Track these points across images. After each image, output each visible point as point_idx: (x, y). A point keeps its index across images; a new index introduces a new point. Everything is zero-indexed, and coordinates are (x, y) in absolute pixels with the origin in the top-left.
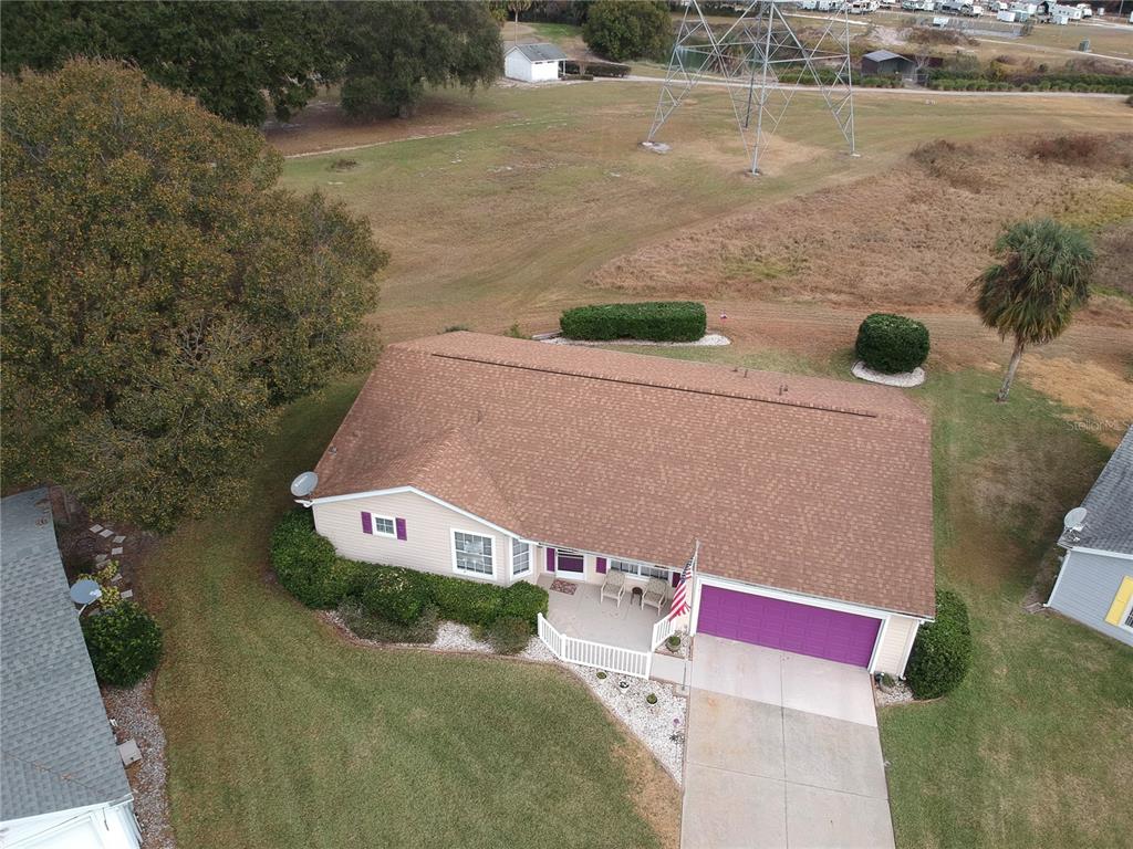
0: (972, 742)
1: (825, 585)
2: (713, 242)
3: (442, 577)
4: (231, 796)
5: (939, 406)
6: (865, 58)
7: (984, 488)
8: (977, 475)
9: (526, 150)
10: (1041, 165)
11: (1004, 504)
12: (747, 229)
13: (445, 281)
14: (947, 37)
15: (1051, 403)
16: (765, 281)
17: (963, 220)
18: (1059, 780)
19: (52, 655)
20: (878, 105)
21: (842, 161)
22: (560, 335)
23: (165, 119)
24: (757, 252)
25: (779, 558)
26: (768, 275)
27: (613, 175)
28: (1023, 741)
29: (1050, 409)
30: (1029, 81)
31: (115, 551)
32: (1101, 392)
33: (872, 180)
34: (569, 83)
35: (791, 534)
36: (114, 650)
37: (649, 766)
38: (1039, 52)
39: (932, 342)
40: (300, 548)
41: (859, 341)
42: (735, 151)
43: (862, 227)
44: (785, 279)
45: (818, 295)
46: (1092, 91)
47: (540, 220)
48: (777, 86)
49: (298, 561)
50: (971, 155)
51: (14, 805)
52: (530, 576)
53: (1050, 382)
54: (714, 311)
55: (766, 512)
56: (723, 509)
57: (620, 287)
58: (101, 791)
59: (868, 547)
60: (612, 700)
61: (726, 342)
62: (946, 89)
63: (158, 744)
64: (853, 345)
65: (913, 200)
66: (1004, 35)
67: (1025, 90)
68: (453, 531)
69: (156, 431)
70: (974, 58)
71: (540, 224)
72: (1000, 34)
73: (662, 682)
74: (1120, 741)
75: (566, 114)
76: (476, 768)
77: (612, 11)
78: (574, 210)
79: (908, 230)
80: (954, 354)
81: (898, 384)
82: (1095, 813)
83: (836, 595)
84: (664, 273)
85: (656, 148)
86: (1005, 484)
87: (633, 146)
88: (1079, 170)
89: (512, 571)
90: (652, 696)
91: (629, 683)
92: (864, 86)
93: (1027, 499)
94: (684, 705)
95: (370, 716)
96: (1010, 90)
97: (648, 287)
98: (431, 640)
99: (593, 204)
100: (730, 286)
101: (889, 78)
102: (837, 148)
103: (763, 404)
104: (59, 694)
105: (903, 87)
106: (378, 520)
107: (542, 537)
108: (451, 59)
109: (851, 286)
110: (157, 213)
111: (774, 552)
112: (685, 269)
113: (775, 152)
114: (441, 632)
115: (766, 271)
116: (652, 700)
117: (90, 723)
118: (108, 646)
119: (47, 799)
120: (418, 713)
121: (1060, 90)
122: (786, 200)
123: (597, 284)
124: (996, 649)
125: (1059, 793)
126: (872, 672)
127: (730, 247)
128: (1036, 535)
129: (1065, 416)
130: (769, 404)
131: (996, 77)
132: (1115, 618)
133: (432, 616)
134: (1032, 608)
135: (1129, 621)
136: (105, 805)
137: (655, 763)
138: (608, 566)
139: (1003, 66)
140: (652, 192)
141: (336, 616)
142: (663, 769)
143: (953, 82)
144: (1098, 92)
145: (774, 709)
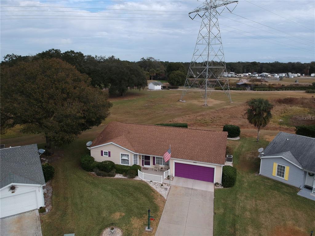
0: (236, 195)
2: (194, 117)
3: (117, 165)
5: (242, 143)
6: (237, 84)
7: (249, 156)
8: (248, 154)
9: (151, 102)
10: (279, 104)
12: (203, 115)
14: (259, 81)
16: (205, 124)
20: (240, 94)
21: (229, 104)
24: (204, 119)
27: (172, 106)
28: (248, 195)
30: (279, 88)
31: (46, 162)
33: (235, 107)
34: (163, 90)
35: (194, 151)
37: (159, 196)
38: (283, 83)
42: (202, 102)
43: (231, 115)
44: (210, 124)
46: (296, 90)
48: (215, 90)
52: (138, 164)
55: (189, 148)
56: (180, 147)
59: (211, 153)
60: (153, 186)
63: (51, 191)
67: (278, 90)
68: (121, 153)
70: (266, 84)
71: (153, 114)
72: (274, 80)
75: (162, 95)
77: (175, 76)
78: (161, 112)
80: (248, 135)
81: (233, 139)
84: (180, 122)
85: (183, 101)
87: (177, 101)
88: (289, 105)
89: (133, 164)
91: (157, 183)
92: (237, 90)
94: (169, 187)
95: (98, 187)
96: (274, 91)
98: (114, 176)
99: (166, 111)
100: (196, 124)
101: (243, 88)
102: (227, 101)
104: (33, 167)
105: (246, 90)
108: (135, 82)
111: (190, 154)
112: (186, 121)
113: (212, 102)
114: (116, 175)
115: (206, 122)
116: (162, 185)
117: (39, 172)
119: (28, 182)
121: (288, 90)
122: (213, 111)
125: (255, 203)
126: (214, 183)
127: (198, 118)
131: (271, 88)
132: (274, 174)
133: (114, 170)
134: (256, 175)
135: (278, 175)
136: (40, 185)
137: (161, 195)
138: (156, 163)
139: (274, 86)
140: (181, 109)
141: (93, 173)
142: (162, 197)
143: (259, 89)
144: (298, 90)
145: (191, 188)
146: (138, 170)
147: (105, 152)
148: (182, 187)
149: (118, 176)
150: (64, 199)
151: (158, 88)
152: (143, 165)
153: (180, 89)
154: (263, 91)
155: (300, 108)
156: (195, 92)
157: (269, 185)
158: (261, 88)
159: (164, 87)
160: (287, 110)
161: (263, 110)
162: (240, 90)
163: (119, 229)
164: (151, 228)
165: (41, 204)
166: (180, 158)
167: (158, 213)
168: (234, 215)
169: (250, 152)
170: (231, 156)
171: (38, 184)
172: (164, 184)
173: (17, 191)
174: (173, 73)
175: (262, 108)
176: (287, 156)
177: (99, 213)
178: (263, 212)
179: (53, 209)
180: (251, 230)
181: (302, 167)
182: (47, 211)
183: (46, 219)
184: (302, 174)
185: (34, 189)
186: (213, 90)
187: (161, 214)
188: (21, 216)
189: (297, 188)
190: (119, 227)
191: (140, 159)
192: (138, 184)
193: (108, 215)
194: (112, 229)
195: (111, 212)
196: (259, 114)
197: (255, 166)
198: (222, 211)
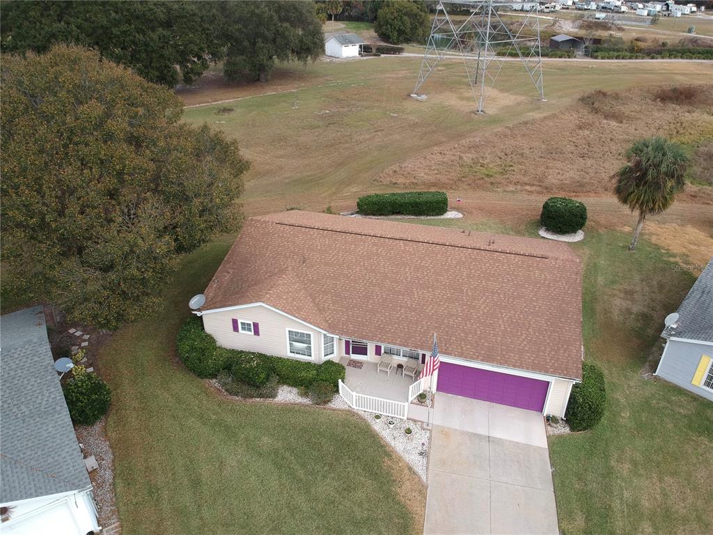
0: (607, 457)
1: (513, 361)
2: (454, 155)
3: (280, 358)
4: (152, 490)
5: (593, 254)
6: (551, 40)
7: (619, 303)
8: (614, 295)
9: (338, 100)
10: (662, 105)
11: (631, 313)
12: (475, 147)
13: (287, 181)
14: (603, 26)
15: (663, 251)
16: (486, 179)
17: (611, 140)
18: (661, 480)
19: (44, 403)
20: (559, 69)
21: (536, 104)
22: (357, 213)
23: (112, 81)
24: (481, 161)
25: (486, 344)
26: (488, 175)
27: (392, 114)
28: (638, 457)
29: (662, 255)
30: (655, 53)
31: (83, 344)
32: (695, 244)
33: (554, 116)
34: (365, 58)
35: (494, 330)
36: (82, 402)
37: (406, 471)
38: (663, 34)
39: (589, 215)
40: (195, 341)
41: (543, 214)
42: (468, 99)
43: (547, 145)
44: (499, 178)
45: (519, 187)
46: (695, 58)
47: (348, 143)
48: (496, 58)
49: (193, 349)
50: (617, 99)
51: (20, 492)
52: (335, 357)
53: (663, 239)
54: (452, 197)
55: (478, 317)
56: (452, 315)
57: (395, 183)
58: (73, 484)
59: (541, 337)
60: (384, 432)
61: (460, 216)
62: (602, 58)
63: (109, 458)
64: (539, 217)
65: (580, 128)
66: (641, 24)
67: (653, 58)
68: (287, 329)
69: (107, 269)
70: (621, 38)
71: (347, 145)
72: (638, 24)
73: (415, 421)
74: (700, 457)
75: (363, 78)
76: (301, 473)
77: (392, 13)
78: (368, 136)
79: (576, 146)
80: (603, 222)
81: (567, 241)
82: (684, 500)
83: (521, 367)
84: (422, 175)
85: (419, 98)
86: (632, 301)
87: (404, 97)
88: (686, 108)
89: (323, 355)
90: (409, 429)
91: (394, 421)
92: (551, 57)
93: (645, 310)
94: (428, 435)
95: (236, 441)
96: (643, 58)
97: (413, 183)
98: (274, 396)
99: (379, 133)
100: (463, 181)
101: (567, 52)
102: (533, 96)
103: (478, 251)
104: (47, 426)
105: (575, 57)
106: (242, 323)
107: (341, 333)
108: (292, 44)
109: (540, 181)
110: (108, 137)
111: (483, 341)
112: (436, 172)
113: (494, 99)
114: (280, 391)
115: (487, 173)
116: (408, 431)
117: (67, 442)
118: (78, 400)
119: (40, 488)
120: (265, 439)
121: (675, 57)
122: (500, 129)
123: (381, 182)
124: (623, 401)
125: (661, 488)
126: (545, 415)
127: (465, 158)
128: (650, 332)
129: (672, 259)
130: (482, 252)
131: (634, 50)
132: (698, 381)
134: (648, 377)
135: (707, 384)
136: (75, 492)
137: (410, 469)
138: (382, 353)
139: (640, 44)
140: (415, 125)
141: (216, 382)
142: (414, 472)
143: (607, 55)
144: (699, 58)
145: (484, 437)
146: (340, 381)
148: (463, 433)
149: (287, 395)
151: (352, 51)
152: (347, 352)
154: (616, 58)
156: (448, 66)
158: (610, 51)
159: (366, 50)
160: (682, 123)
161: (666, 174)
162: (560, 57)
165: (89, 520)
169: (620, 291)
171: (71, 489)
172: (412, 425)
173: (15, 516)
174: (388, 6)
175: (663, 168)
191: (340, 344)
192: (344, 425)
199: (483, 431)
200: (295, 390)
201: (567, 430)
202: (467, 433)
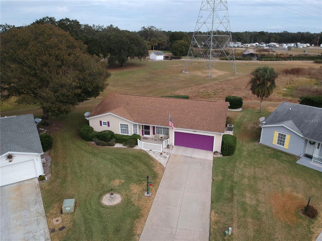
0: (235, 163)
1: (200, 129)
2: (196, 89)
5: (244, 114)
6: (243, 54)
7: (251, 125)
8: (250, 123)
9: (153, 73)
10: (286, 75)
12: (206, 87)
14: (267, 51)
18: (254, 169)
20: (245, 64)
21: (233, 75)
24: (207, 91)
25: (191, 124)
26: (208, 95)
27: (174, 77)
30: (287, 59)
33: (240, 78)
34: (166, 60)
35: (194, 121)
38: (292, 53)
42: (205, 73)
44: (213, 96)
45: (220, 98)
46: (304, 60)
47: (155, 86)
48: (220, 61)
52: (137, 133)
59: (211, 122)
60: (153, 155)
62: (264, 61)
63: (50, 160)
66: (284, 50)
68: (120, 123)
70: (273, 54)
72: (282, 50)
73: (165, 152)
75: (164, 66)
76: (120, 164)
77: (178, 45)
78: (163, 84)
80: (251, 106)
81: (236, 111)
83: (203, 130)
85: (186, 73)
87: (180, 72)
88: (296, 76)
89: (133, 133)
91: (157, 152)
92: (242, 60)
94: (169, 156)
95: (98, 157)
96: (282, 60)
98: (114, 145)
99: (168, 83)
101: (249, 58)
102: (232, 72)
104: (30, 136)
105: (253, 60)
113: (216, 73)
114: (116, 145)
116: (161, 154)
120: (108, 156)
121: (296, 60)
122: (217, 82)
124: (245, 149)
125: (254, 171)
126: (214, 152)
127: (200, 90)
131: (278, 58)
132: (275, 143)
133: (114, 140)
134: (256, 144)
135: (278, 143)
136: (37, 154)
137: (160, 164)
138: (155, 133)
139: (281, 56)
140: (183, 81)
141: (93, 142)
142: (162, 165)
143: (266, 59)
144: (306, 60)
145: (189, 157)
146: (138, 139)
147: (104, 122)
148: (181, 156)
149: (118, 145)
150: (64, 168)
151: (160, 58)
152: (143, 135)
153: (184, 59)
154: (270, 61)
155: (307, 79)
156: (199, 63)
157: (269, 154)
158: (267, 58)
159: (166, 58)
160: (293, 81)
161: (267, 79)
162: (246, 60)
163: (119, 195)
164: (151, 194)
165: (40, 172)
166: (179, 128)
167: (157, 180)
168: (233, 181)
169: (252, 122)
170: (232, 126)
171: (36, 153)
172: (163, 153)
173: (15, 160)
174: (176, 43)
175: (266, 77)
176: (288, 124)
177: (99, 180)
178: (261, 179)
179: (53, 178)
180: (248, 195)
181: (304, 135)
182: (46, 179)
183: (46, 186)
184: (302, 143)
185: (32, 158)
186: (217, 60)
187: (160, 181)
188: (20, 184)
189: (297, 156)
190: (118, 193)
191: (140, 128)
192: (138, 153)
193: (107, 182)
194: (112, 194)
195: (111, 179)
196: (264, 84)
197: (256, 135)
198: (220, 178)
199: (190, 155)
200: (121, 144)
201: (222, 156)
202: (183, 156)
